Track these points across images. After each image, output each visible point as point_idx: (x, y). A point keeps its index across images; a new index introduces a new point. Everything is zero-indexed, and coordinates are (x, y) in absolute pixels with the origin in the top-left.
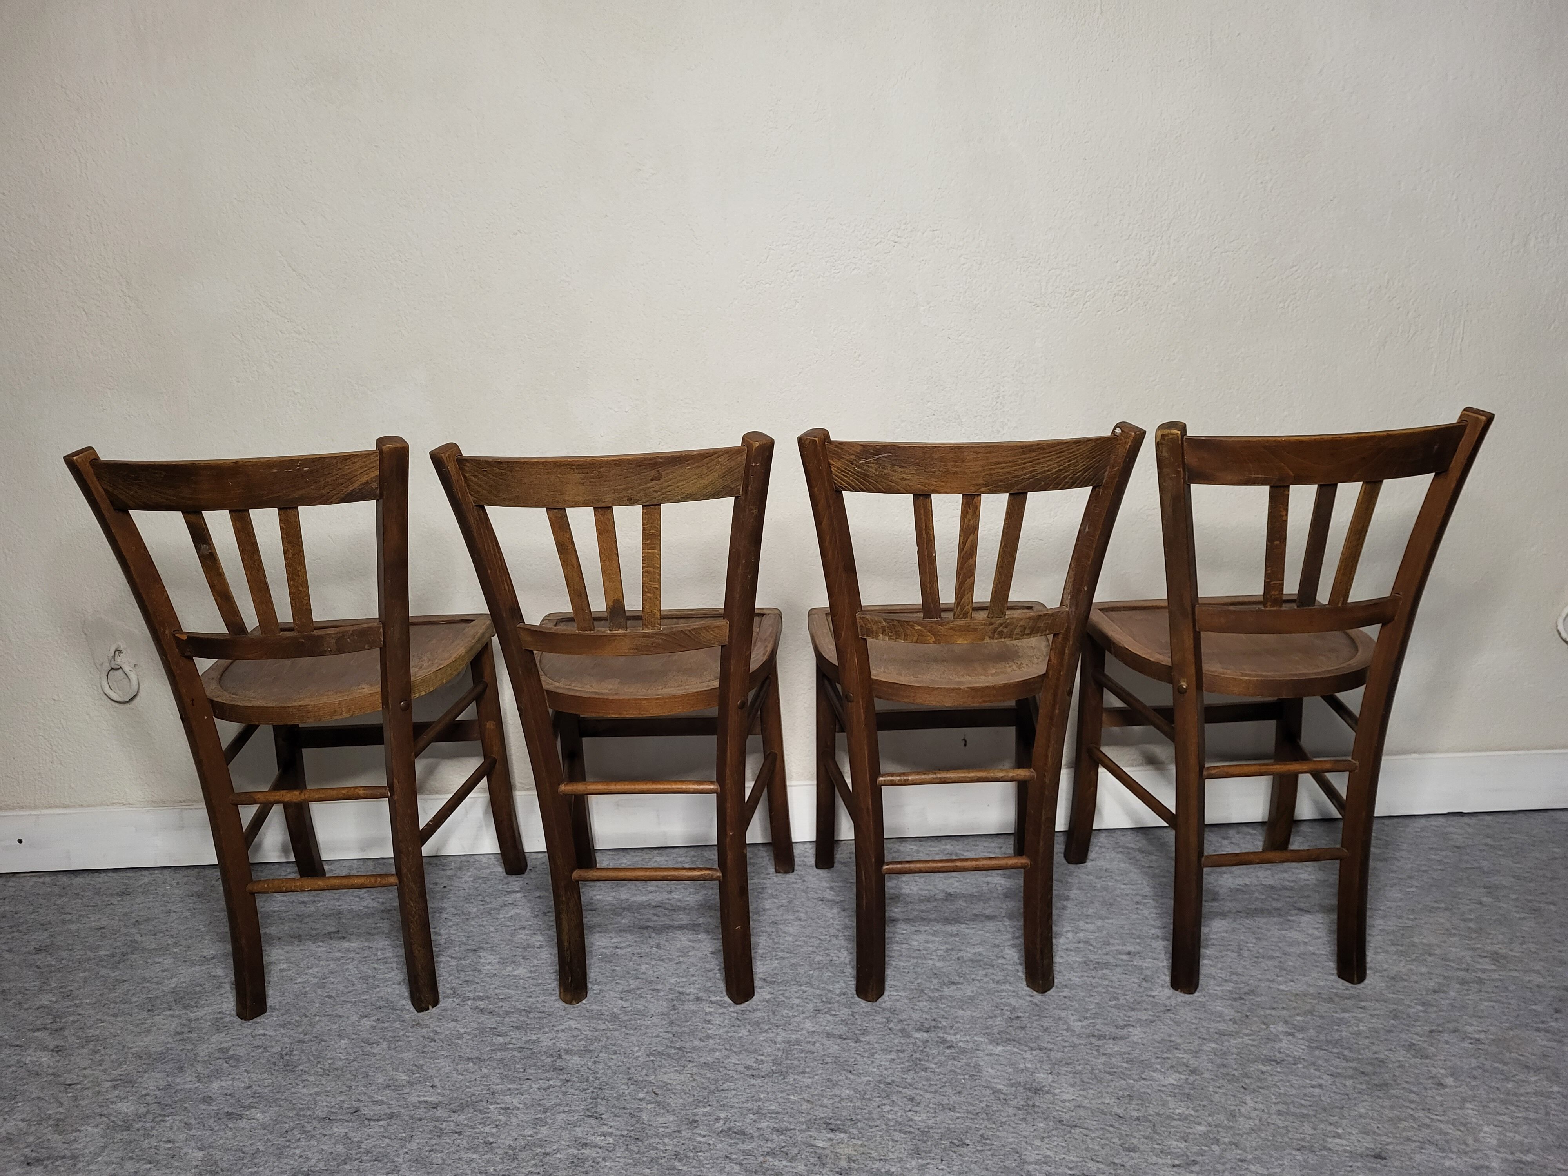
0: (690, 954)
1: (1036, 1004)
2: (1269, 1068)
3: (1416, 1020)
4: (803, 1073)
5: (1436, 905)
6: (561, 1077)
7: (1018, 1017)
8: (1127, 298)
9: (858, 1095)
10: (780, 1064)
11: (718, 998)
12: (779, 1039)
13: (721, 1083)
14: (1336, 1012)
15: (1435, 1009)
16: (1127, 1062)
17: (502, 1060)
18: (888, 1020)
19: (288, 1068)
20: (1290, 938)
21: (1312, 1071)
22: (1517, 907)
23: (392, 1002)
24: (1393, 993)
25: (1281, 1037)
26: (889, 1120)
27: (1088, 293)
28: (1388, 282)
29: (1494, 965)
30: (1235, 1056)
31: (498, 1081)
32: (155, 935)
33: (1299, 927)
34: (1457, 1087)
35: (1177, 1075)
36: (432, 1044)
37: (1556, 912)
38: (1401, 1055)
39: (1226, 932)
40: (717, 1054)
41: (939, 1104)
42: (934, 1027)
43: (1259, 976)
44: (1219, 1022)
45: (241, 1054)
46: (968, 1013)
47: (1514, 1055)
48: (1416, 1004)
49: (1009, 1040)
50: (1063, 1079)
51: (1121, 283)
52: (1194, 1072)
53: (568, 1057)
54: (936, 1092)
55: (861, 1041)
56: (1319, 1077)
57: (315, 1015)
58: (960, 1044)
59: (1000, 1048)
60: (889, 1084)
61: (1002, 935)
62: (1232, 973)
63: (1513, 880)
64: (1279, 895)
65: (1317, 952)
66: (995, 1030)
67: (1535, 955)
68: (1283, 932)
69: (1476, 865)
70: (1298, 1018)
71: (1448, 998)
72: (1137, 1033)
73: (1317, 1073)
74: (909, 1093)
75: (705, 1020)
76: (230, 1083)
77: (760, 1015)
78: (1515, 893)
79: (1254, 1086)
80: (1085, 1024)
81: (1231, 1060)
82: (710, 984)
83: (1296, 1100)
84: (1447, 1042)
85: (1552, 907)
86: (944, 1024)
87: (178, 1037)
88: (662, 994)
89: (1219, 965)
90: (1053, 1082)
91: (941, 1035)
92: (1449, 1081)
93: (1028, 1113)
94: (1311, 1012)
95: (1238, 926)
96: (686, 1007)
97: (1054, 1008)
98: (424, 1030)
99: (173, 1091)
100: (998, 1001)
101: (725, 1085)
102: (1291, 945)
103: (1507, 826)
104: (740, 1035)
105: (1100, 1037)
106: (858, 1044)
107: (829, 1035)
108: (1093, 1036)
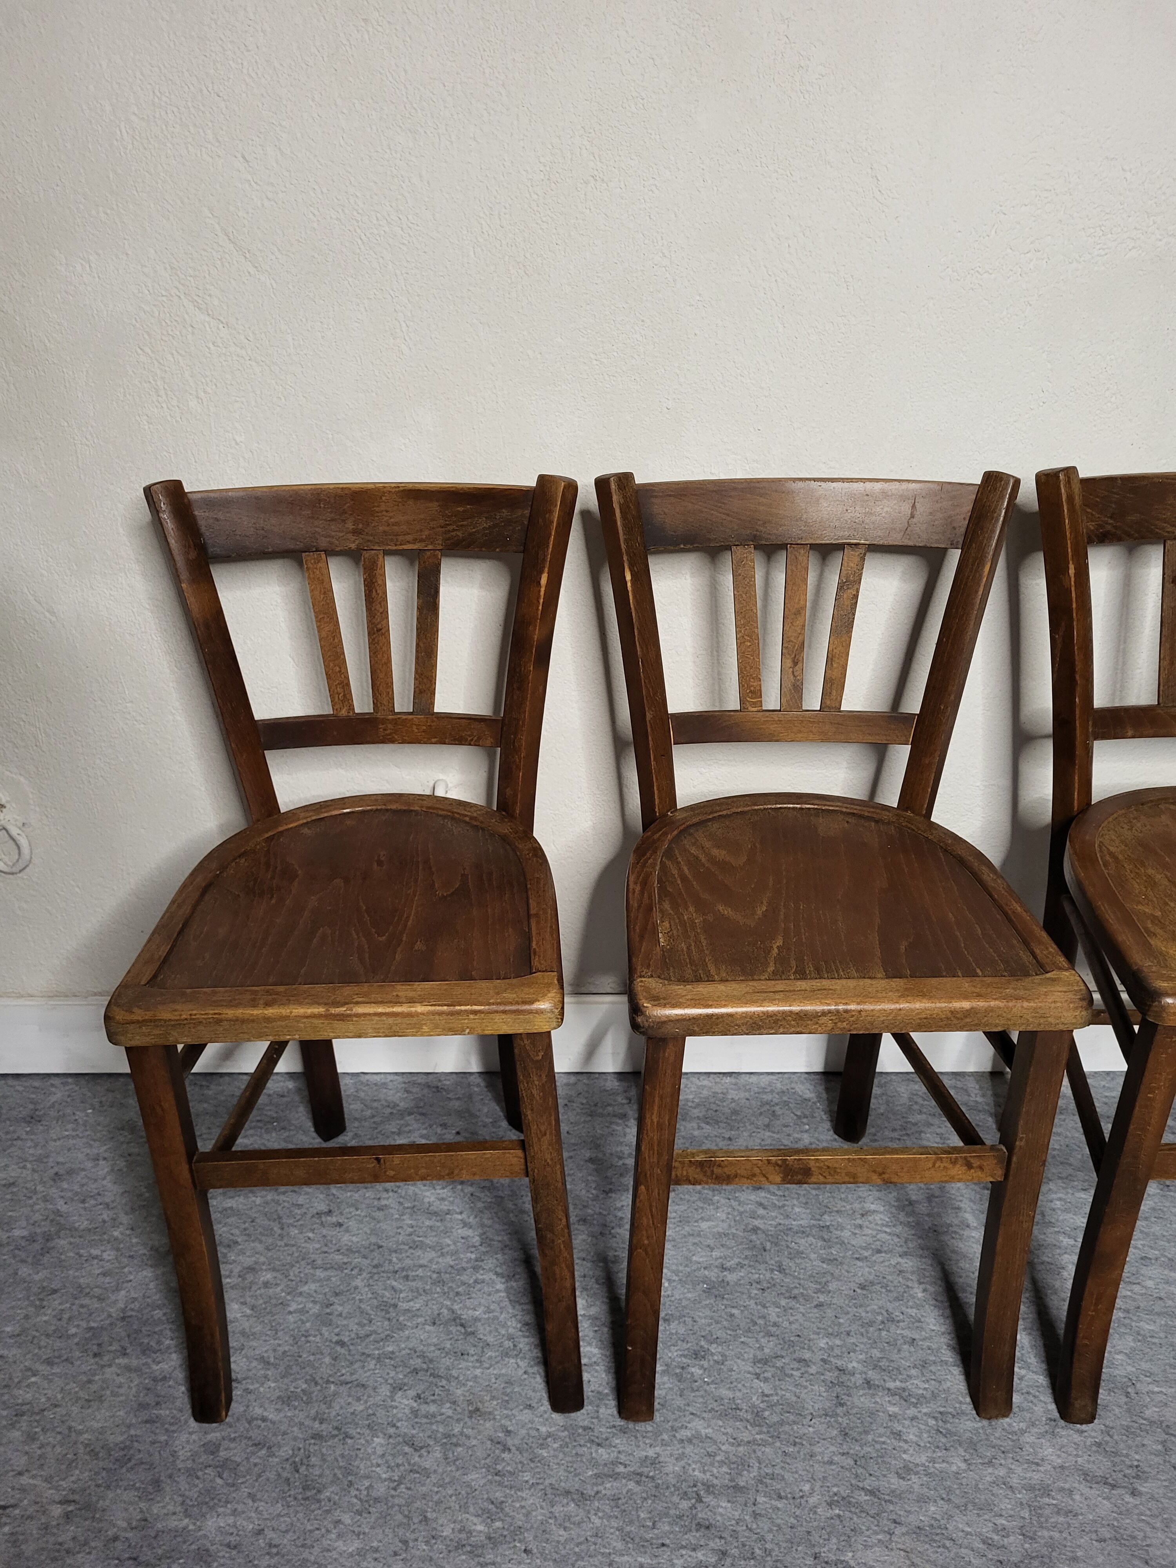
6: (712, 1544)
12: (1015, 1481)
17: (616, 1499)
19: (309, 1494)
23: (431, 1361)
31: (619, 1545)
32: (83, 1202)
36: (506, 1455)
40: (932, 1507)
45: (238, 1459)
53: (708, 1499)
55: (1141, 1494)
57: (328, 1382)
75: (892, 1433)
76: (231, 1520)
77: (974, 1425)
87: (144, 1415)
88: (813, 1369)
96: (857, 1401)
98: (488, 1425)
99: (153, 1534)
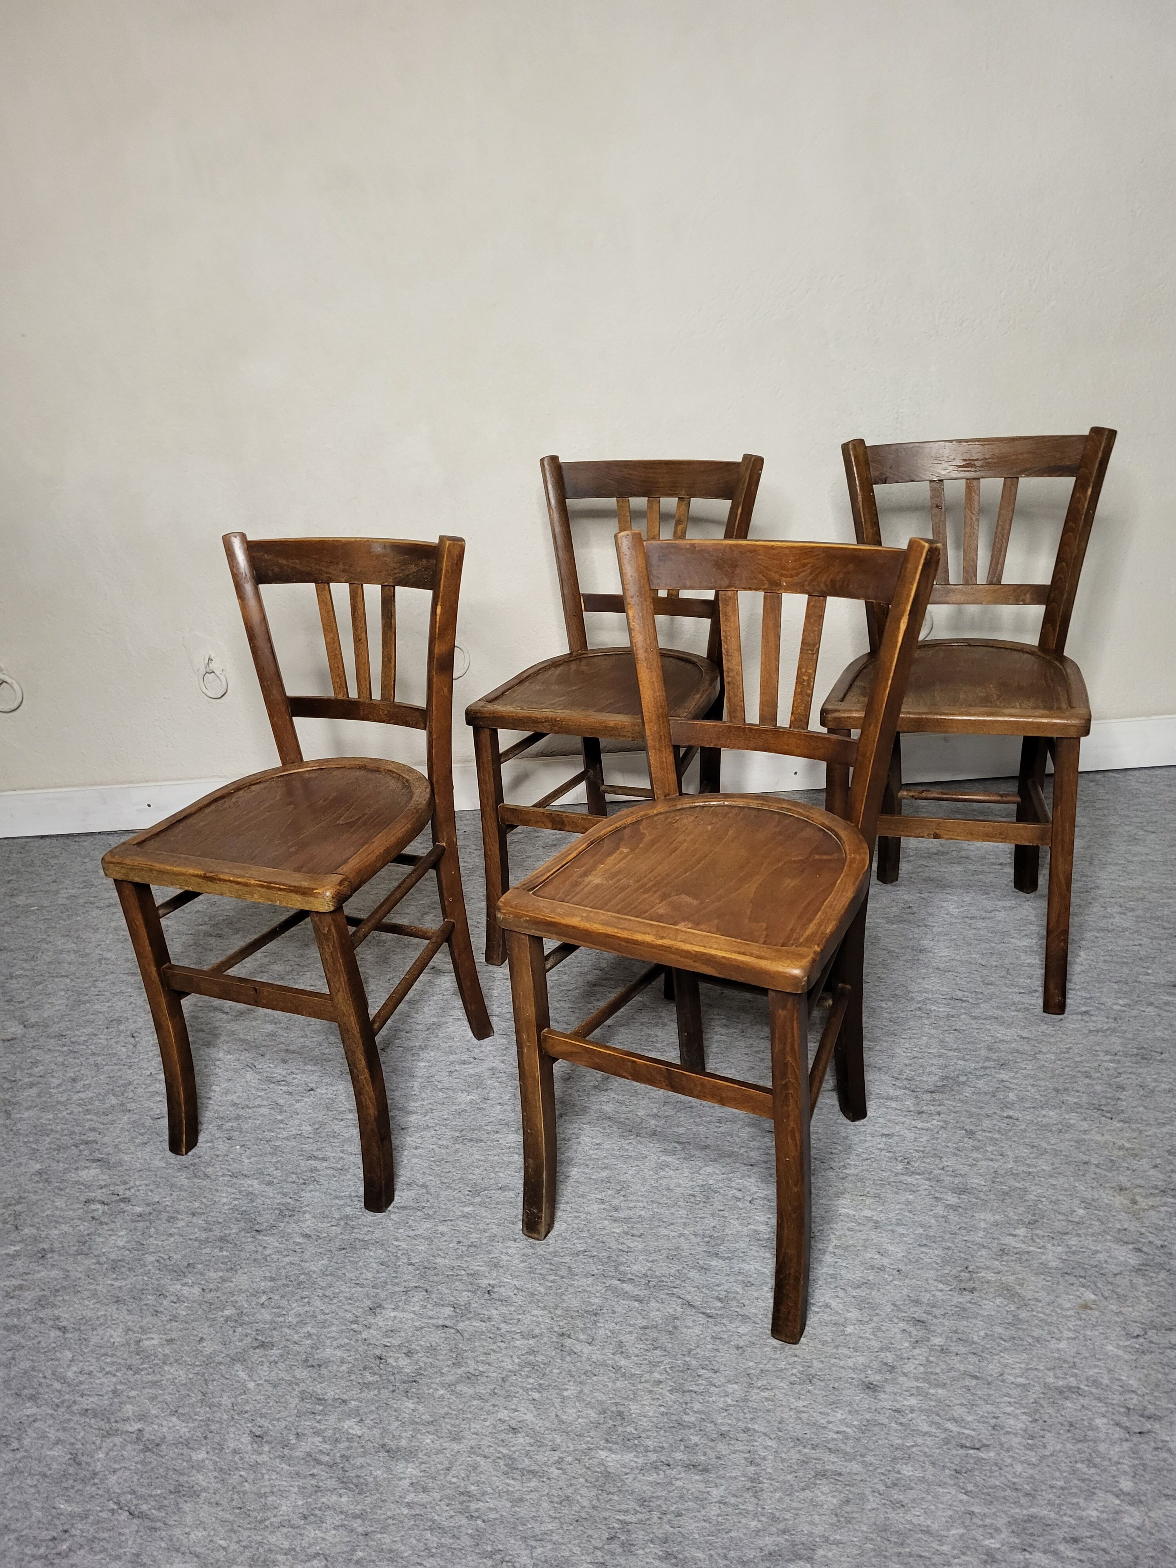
2: (1102, 935)
25: (1115, 915)
50: (941, 944)
66: (892, 915)
70: (1131, 903)
80: (961, 910)
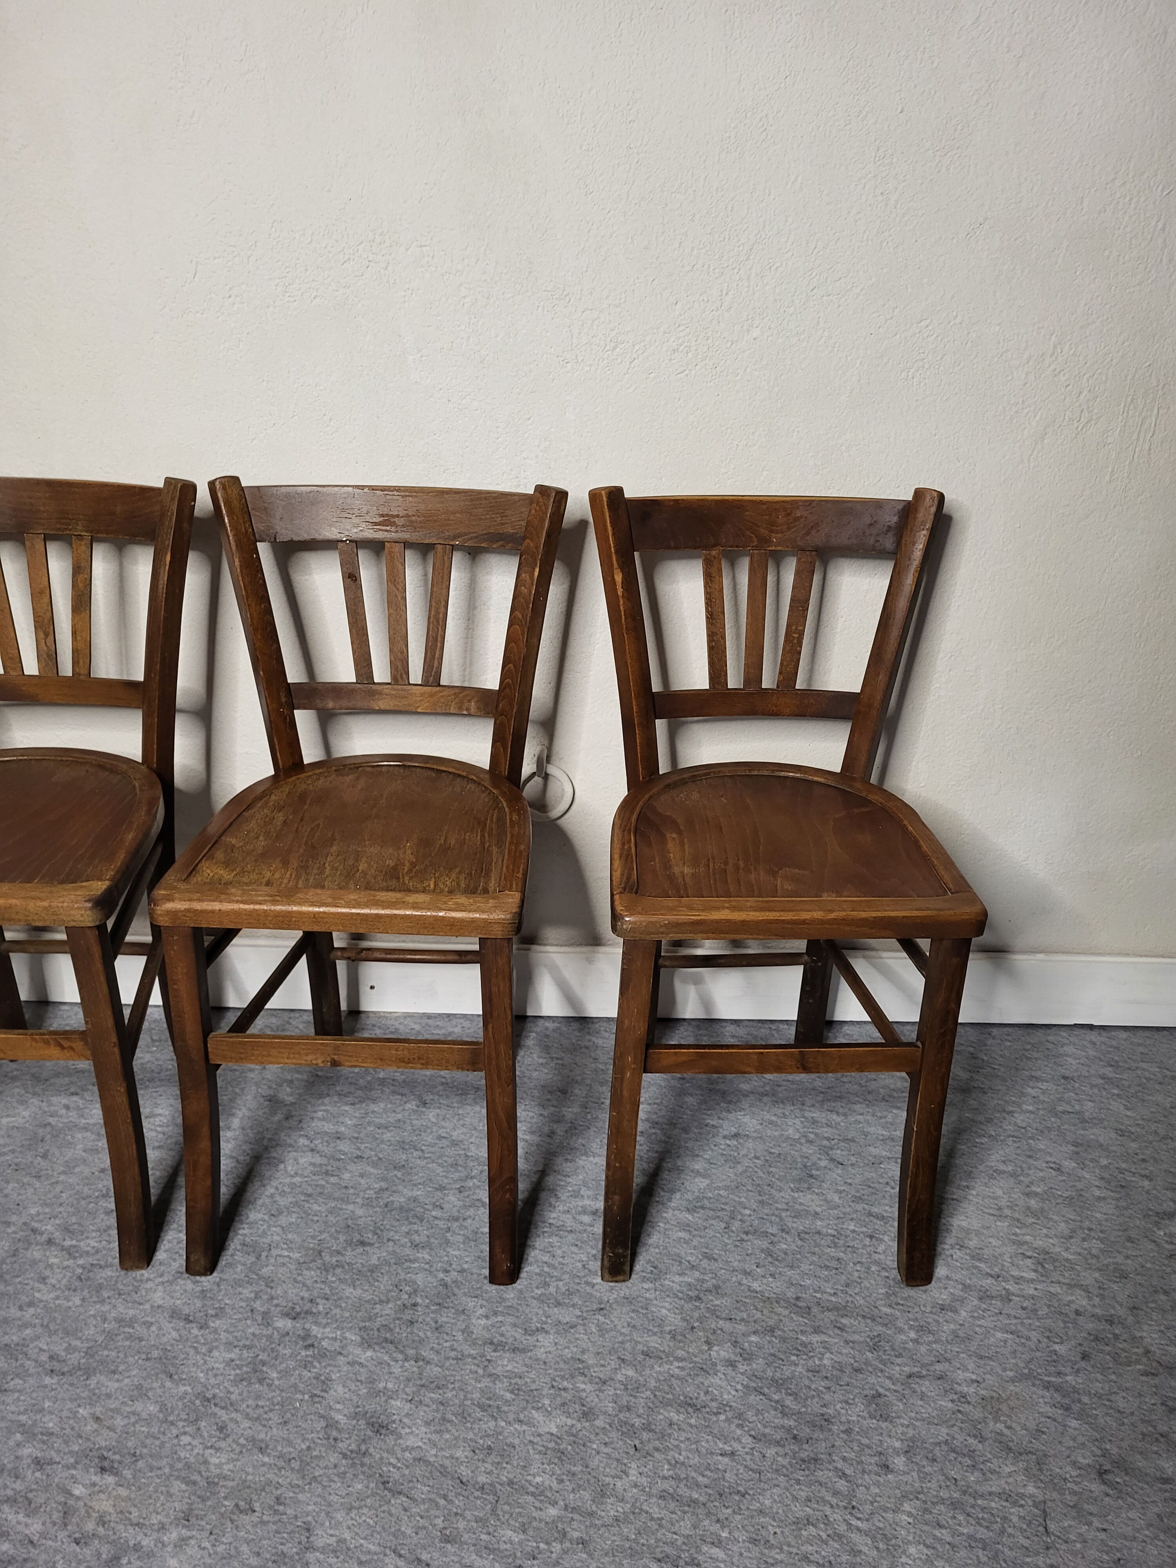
0: (77, 1170)
1: (446, 1286)
2: (682, 1418)
3: (899, 1356)
4: (114, 1372)
5: (1002, 1167)
7: (415, 1305)
8: (690, 355)
9: (161, 1416)
10: (92, 1356)
11: (74, 1242)
13: (9, 1378)
14: (803, 1332)
15: (931, 1338)
16: (512, 1392)
18: (257, 1297)
20: (801, 1204)
21: (733, 1427)
22: (1102, 1178)
24: (890, 1306)
25: (719, 1368)
26: (179, 1459)
27: (637, 347)
28: (1055, 347)
29: (1035, 1271)
30: (649, 1393)
33: (820, 1187)
34: (905, 1473)
35: (564, 1419)
37: (1148, 1192)
38: (857, 1412)
39: (726, 1188)
40: (28, 1331)
41: (253, 1440)
42: (306, 1312)
43: (736, 1264)
44: (655, 1334)
46: (359, 1292)
47: (1000, 1426)
48: (911, 1327)
49: (386, 1340)
51: (681, 334)
52: (588, 1414)
54: (257, 1419)
56: (739, 1440)
58: (325, 1343)
59: (369, 1353)
60: (208, 1400)
61: (457, 1171)
62: (706, 1256)
63: (1113, 1135)
64: (816, 1135)
65: (824, 1230)
67: (1094, 1261)
68: (796, 1195)
69: (1077, 1107)
70: (753, 1338)
71: (954, 1321)
72: (546, 1344)
73: (739, 1432)
74: (225, 1417)
77: (109, 1273)
78: (1107, 1157)
79: (649, 1447)
81: (640, 1402)
82: (74, 1219)
83: (693, 1474)
84: (923, 1396)
85: (1146, 1183)
86: (321, 1308)
89: (695, 1243)
90: (407, 1415)
91: (307, 1326)
92: (899, 1462)
93: (354, 1465)
94: (772, 1330)
95: (745, 1180)
96: (28, 1254)
97: (465, 1294)
100: (402, 1276)
101: (12, 1383)
102: (797, 1215)
103: (1141, 1049)
104: (70, 1304)
105: (498, 1346)
106: (202, 1331)
107: (175, 1314)
108: (492, 1343)
